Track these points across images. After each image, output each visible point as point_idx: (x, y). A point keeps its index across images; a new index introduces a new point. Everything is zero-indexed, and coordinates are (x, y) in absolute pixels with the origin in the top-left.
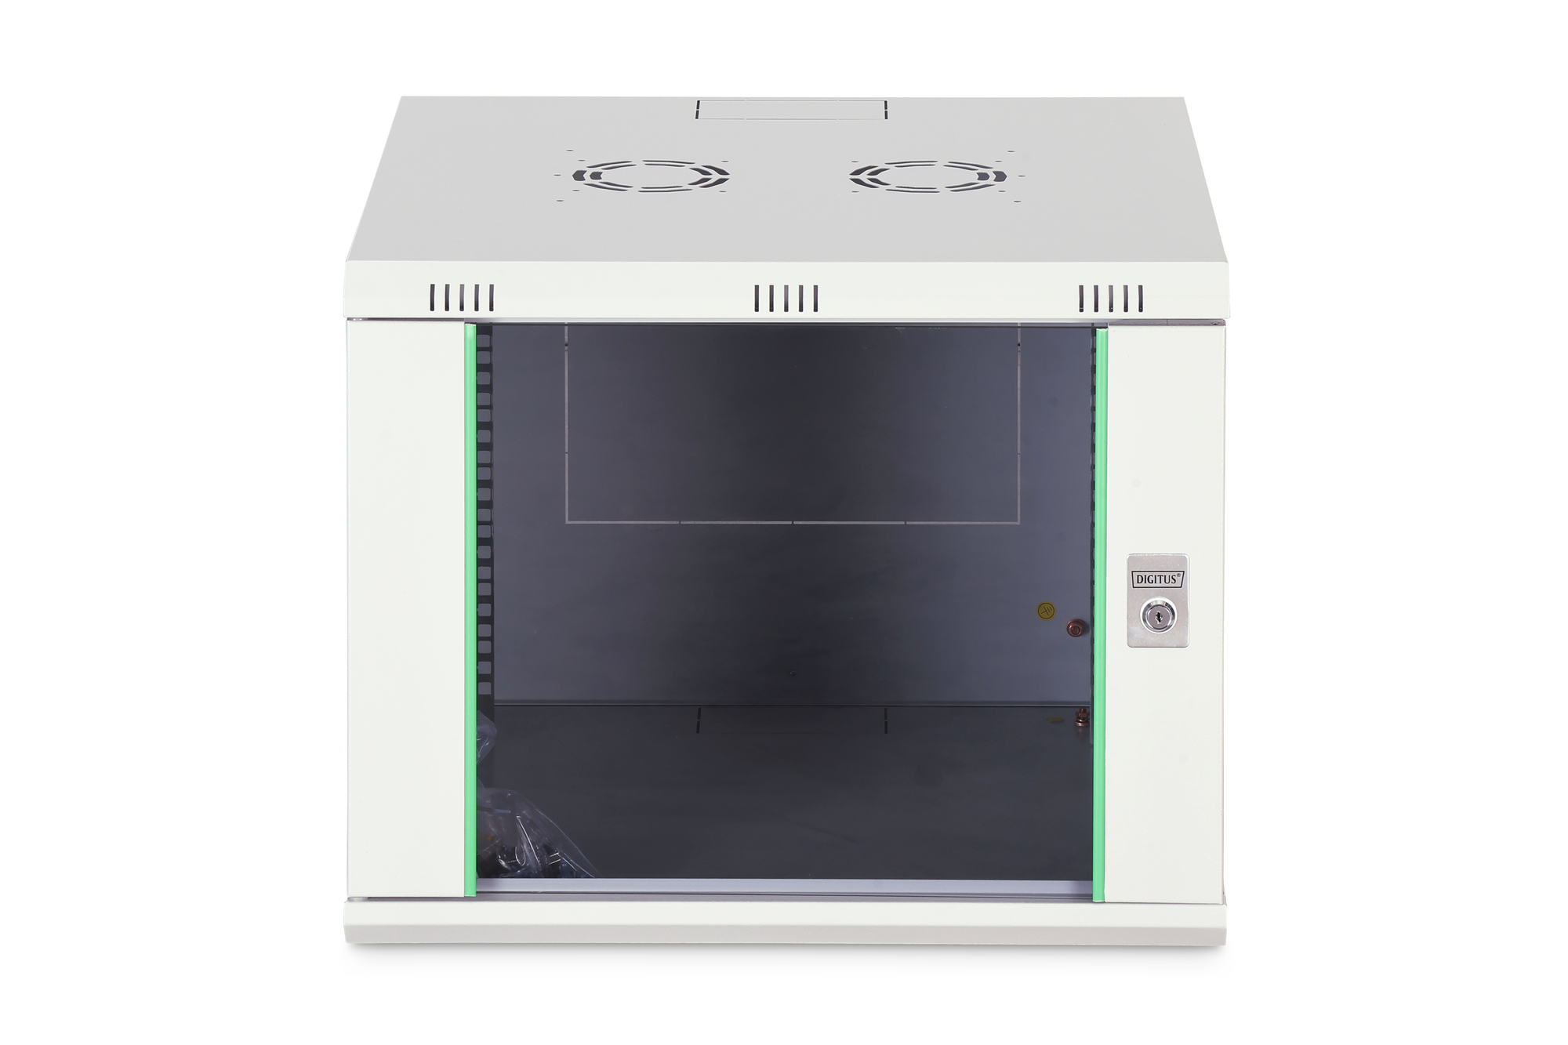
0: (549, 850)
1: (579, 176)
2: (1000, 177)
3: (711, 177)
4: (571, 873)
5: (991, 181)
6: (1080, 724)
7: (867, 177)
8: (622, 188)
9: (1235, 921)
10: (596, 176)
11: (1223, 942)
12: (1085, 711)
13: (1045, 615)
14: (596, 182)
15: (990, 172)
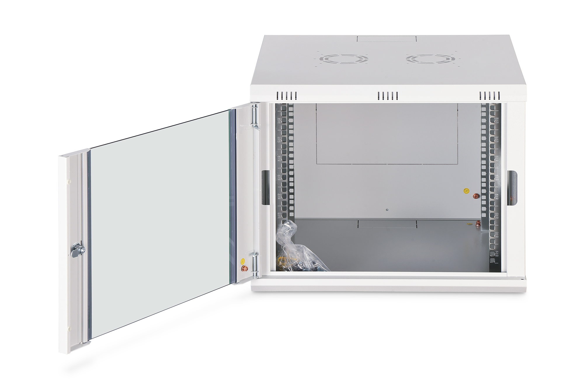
0: (314, 263)
1: (321, 59)
2: (453, 59)
3: (363, 59)
4: (321, 270)
5: (450, 60)
6: (478, 225)
7: (412, 59)
8: (336, 63)
9: (529, 284)
10: (327, 59)
11: (526, 292)
12: (479, 221)
13: (466, 192)
14: (327, 61)
15: (450, 58)
